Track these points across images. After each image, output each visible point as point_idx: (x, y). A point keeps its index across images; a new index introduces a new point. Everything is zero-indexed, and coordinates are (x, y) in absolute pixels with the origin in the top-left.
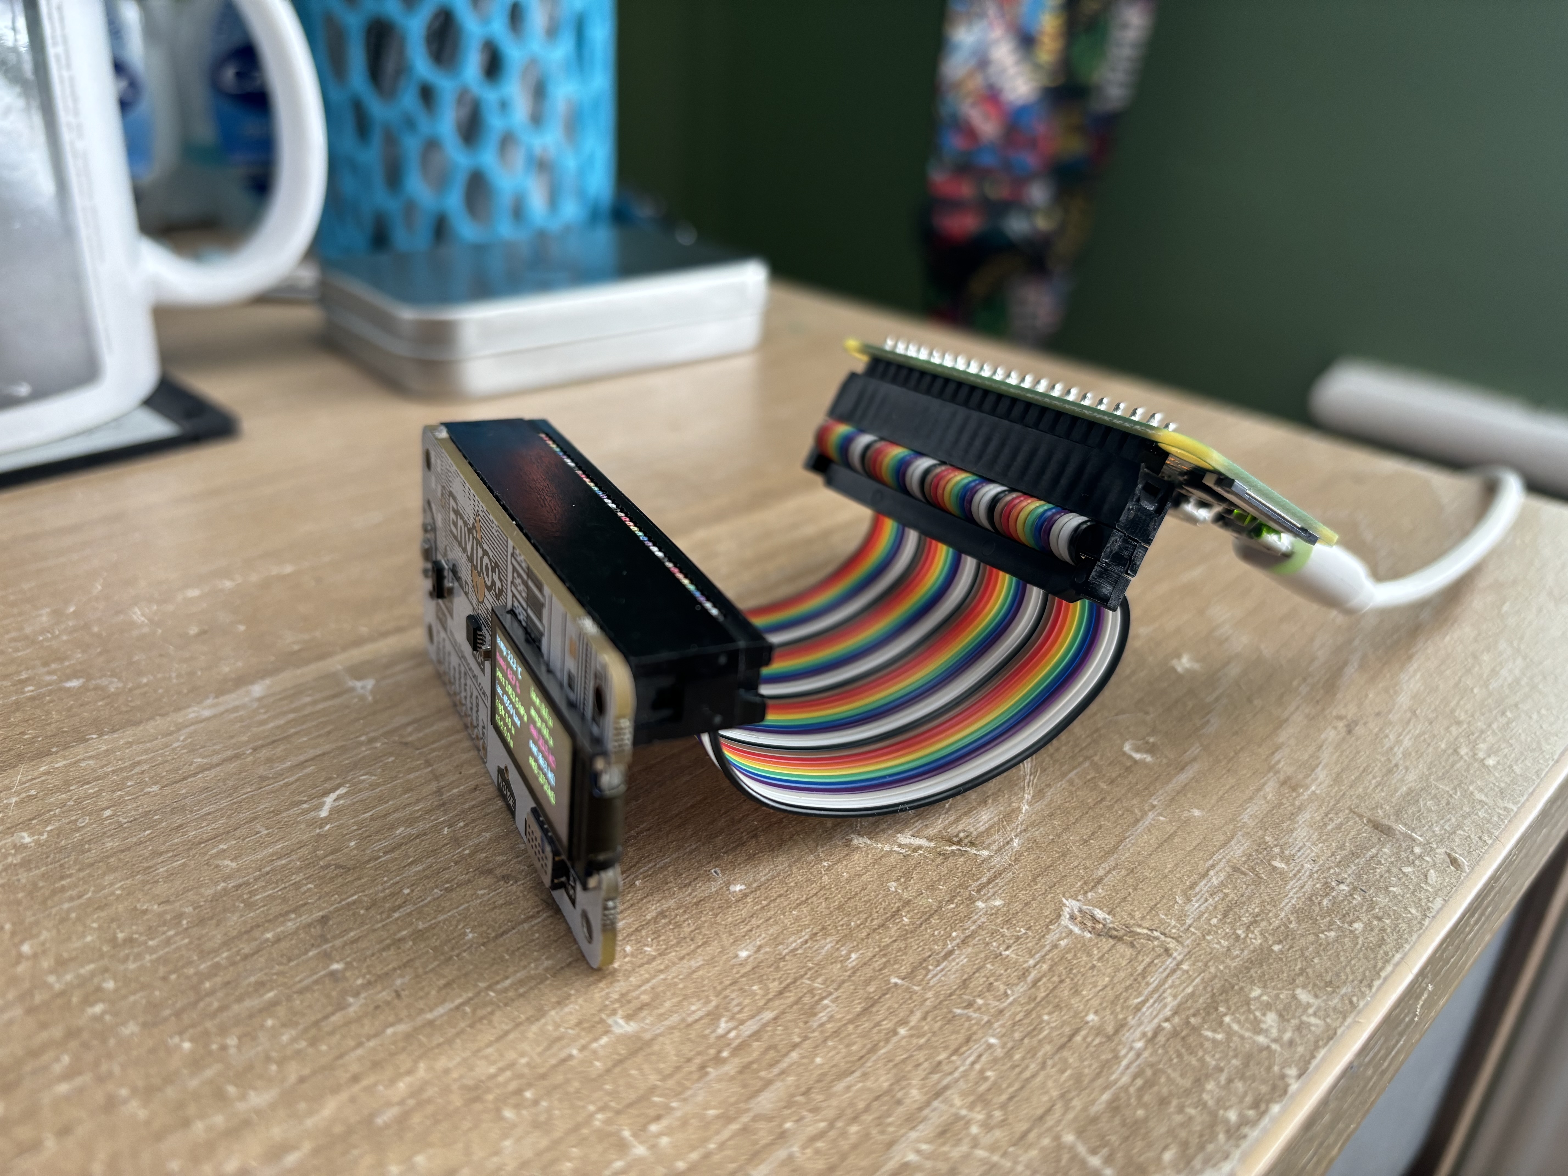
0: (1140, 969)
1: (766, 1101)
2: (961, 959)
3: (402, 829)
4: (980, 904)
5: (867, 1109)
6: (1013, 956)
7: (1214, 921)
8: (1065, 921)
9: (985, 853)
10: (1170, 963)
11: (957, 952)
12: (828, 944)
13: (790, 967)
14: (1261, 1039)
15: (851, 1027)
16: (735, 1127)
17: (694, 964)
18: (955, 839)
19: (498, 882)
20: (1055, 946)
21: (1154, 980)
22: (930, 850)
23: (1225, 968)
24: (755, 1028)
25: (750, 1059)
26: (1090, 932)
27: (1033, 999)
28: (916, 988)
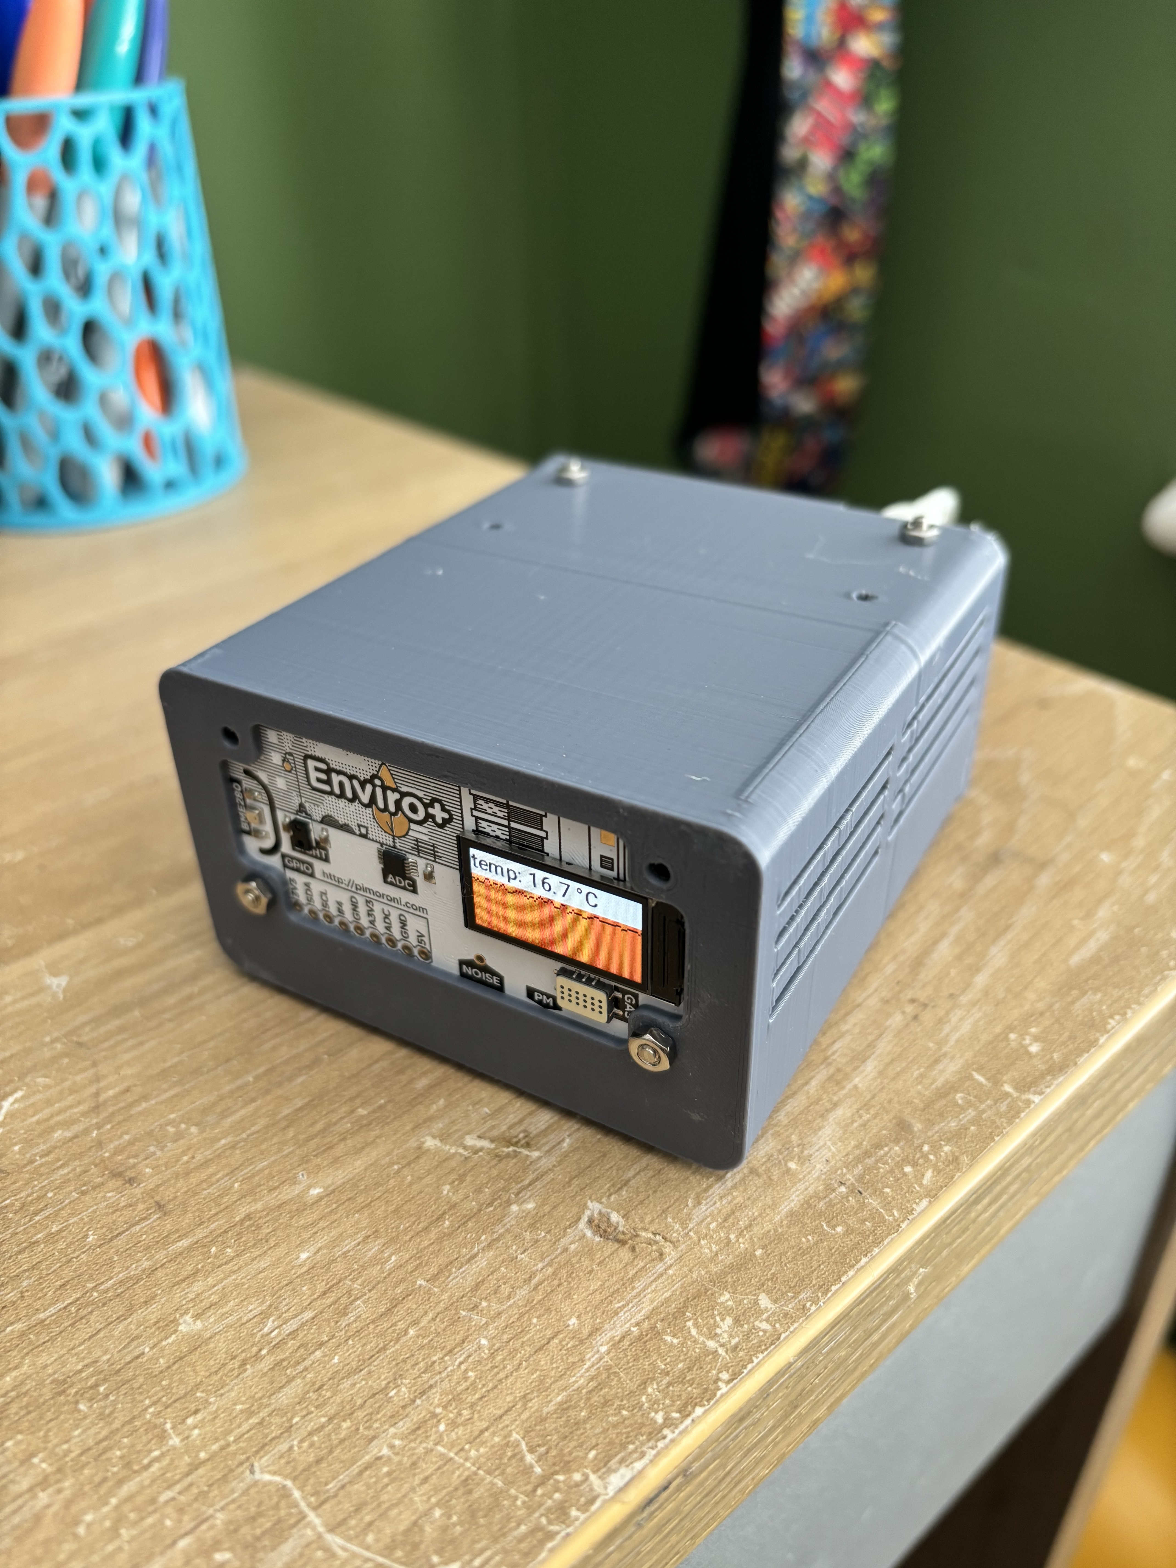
0: (631, 1273)
1: (285, 1397)
2: (482, 1262)
3: (60, 1132)
4: (514, 1208)
5: (362, 1406)
6: (527, 1259)
7: (713, 1225)
8: (582, 1225)
9: (536, 1154)
10: (660, 1267)
11: (480, 1255)
12: (374, 1247)
13: (339, 1268)
14: (711, 1344)
15: (372, 1326)
16: (254, 1420)
17: (262, 1265)
18: (515, 1140)
19: (124, 1184)
20: (566, 1250)
21: (639, 1285)
22: (489, 1152)
23: (706, 1273)
24: (295, 1327)
25: (282, 1357)
26: (601, 1236)
27: (529, 1302)
28: (436, 1290)
